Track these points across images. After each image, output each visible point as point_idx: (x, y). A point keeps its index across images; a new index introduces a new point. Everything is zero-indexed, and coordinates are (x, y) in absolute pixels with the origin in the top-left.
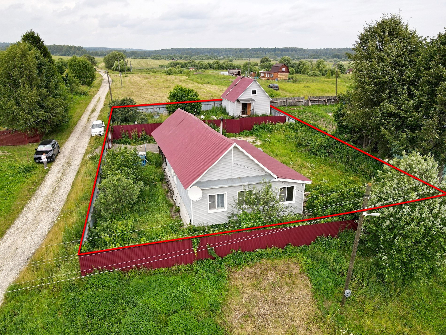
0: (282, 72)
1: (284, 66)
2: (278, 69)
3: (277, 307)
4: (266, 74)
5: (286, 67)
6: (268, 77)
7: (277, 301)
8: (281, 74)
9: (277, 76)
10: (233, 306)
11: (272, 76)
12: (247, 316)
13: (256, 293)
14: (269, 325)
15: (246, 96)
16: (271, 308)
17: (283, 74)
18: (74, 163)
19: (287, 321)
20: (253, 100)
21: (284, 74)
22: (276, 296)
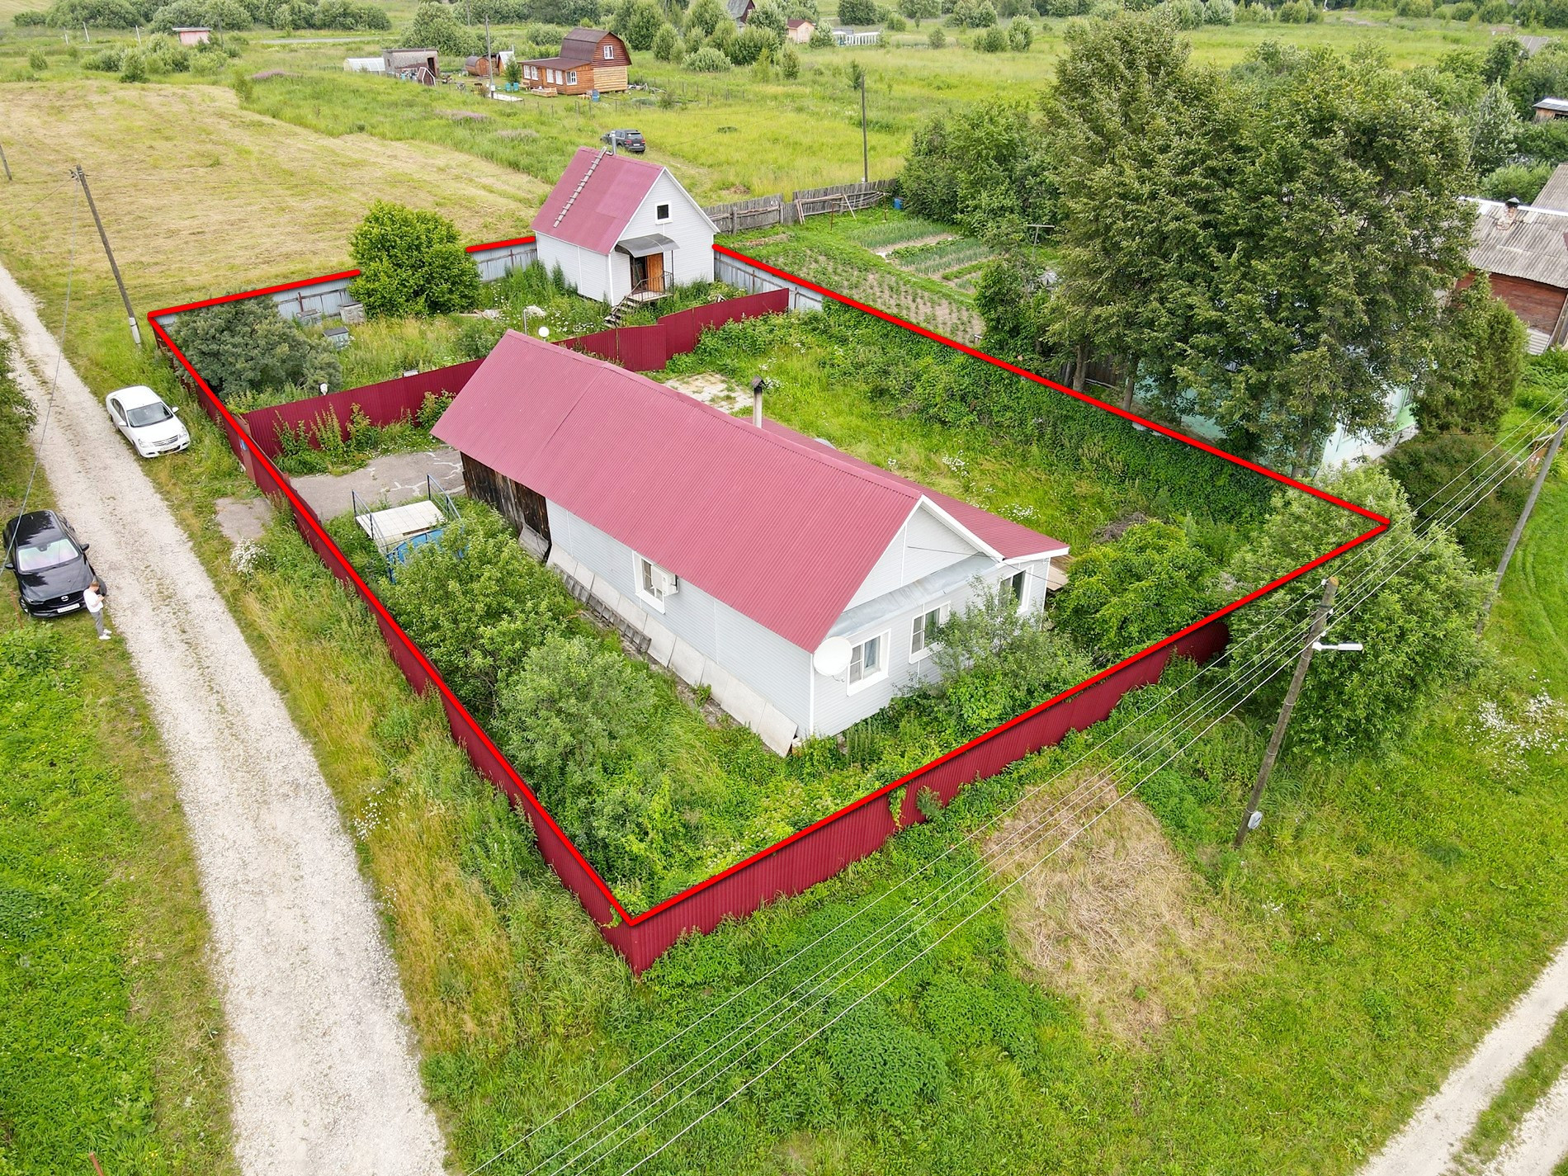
0: (604, 63)
1: (609, 39)
2: (591, 52)
3: (1114, 896)
4: (549, 73)
5: (616, 42)
6: (559, 81)
7: (1106, 882)
8: (603, 70)
9: (591, 80)
10: (1025, 926)
11: (574, 80)
12: (1062, 938)
13: (1058, 877)
14: (1115, 941)
15: (641, 226)
16: (1102, 902)
17: (608, 69)
18: (189, 593)
19: (1148, 921)
20: (663, 240)
21: (613, 69)
22: (1098, 869)
